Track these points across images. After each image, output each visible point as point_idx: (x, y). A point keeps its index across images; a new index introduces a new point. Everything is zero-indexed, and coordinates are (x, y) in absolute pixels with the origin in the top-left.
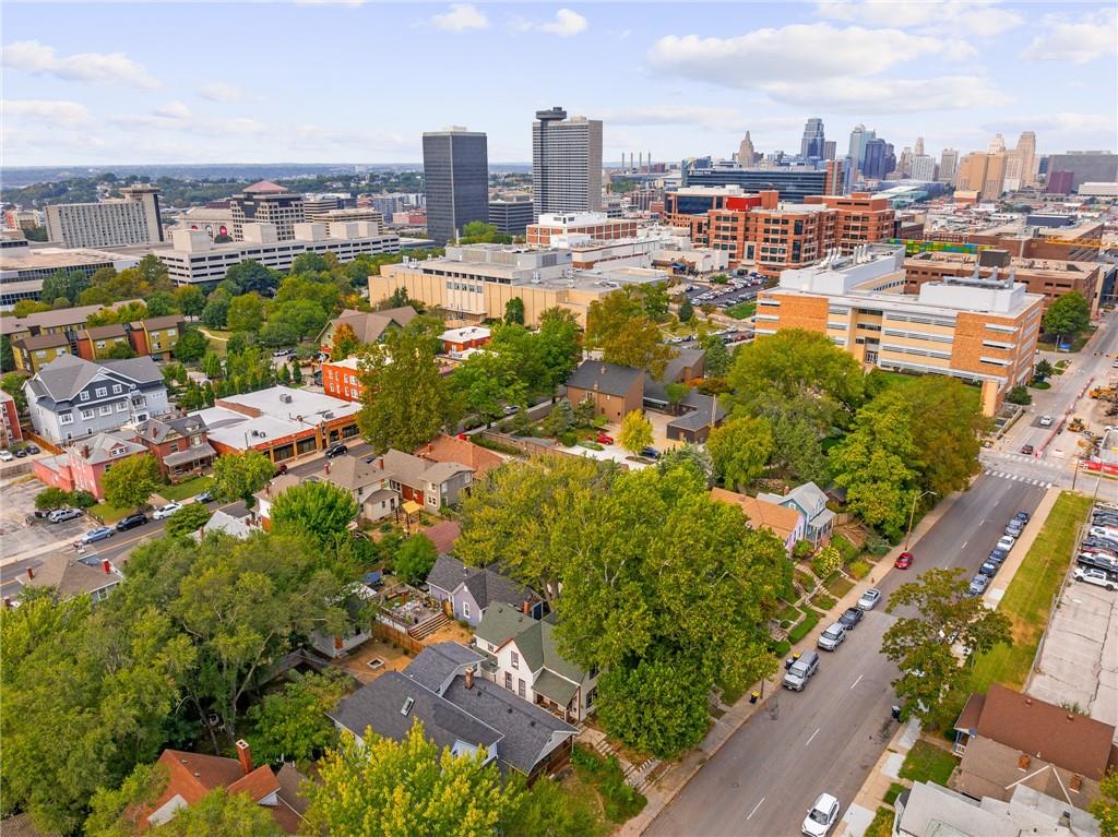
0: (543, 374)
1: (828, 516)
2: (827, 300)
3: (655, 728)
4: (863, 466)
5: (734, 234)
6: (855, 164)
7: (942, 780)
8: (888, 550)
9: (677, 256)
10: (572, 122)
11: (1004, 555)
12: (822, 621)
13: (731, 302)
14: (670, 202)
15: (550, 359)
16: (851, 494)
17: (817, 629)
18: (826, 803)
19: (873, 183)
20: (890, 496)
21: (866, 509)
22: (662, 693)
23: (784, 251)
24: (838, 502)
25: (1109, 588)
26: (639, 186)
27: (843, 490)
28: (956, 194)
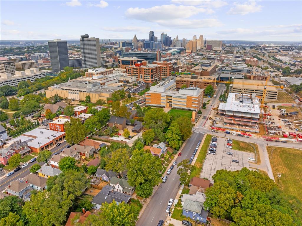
0: (104, 121)
1: (166, 148)
2: (160, 94)
3: (146, 193)
4: (171, 137)
5: (137, 72)
6: (162, 42)
7: (188, 193)
8: (177, 152)
9: (124, 79)
10: (91, 38)
11: (197, 150)
12: (167, 169)
13: (139, 91)
14: (120, 61)
15: (105, 118)
16: (170, 143)
17: (166, 171)
18: (171, 200)
19: (167, 48)
20: (176, 143)
21: (173, 146)
22: (147, 188)
23: (149, 77)
24: (167, 145)
25: (214, 154)
26: (107, 49)
27: (168, 142)
28: (187, 51)
